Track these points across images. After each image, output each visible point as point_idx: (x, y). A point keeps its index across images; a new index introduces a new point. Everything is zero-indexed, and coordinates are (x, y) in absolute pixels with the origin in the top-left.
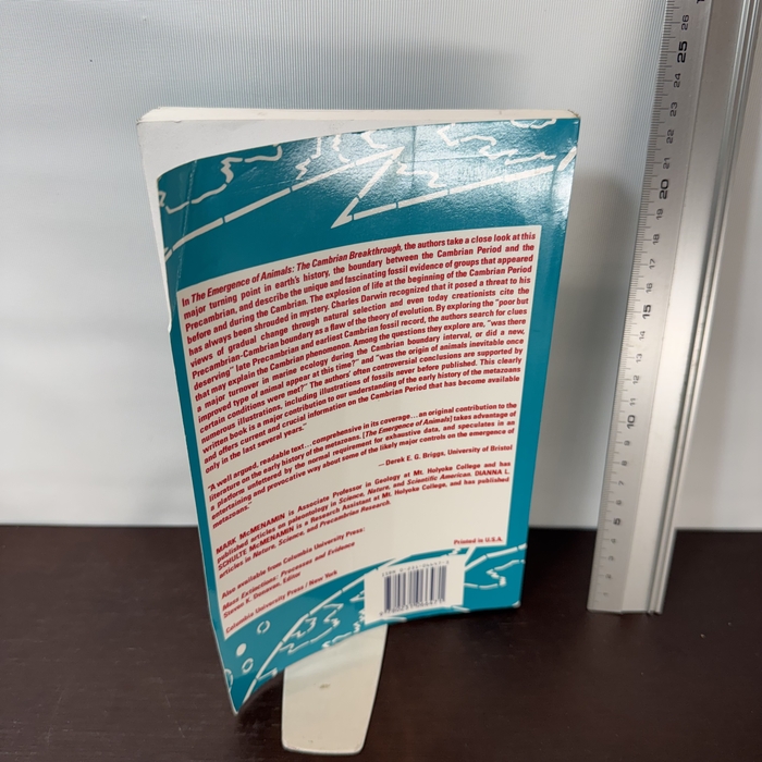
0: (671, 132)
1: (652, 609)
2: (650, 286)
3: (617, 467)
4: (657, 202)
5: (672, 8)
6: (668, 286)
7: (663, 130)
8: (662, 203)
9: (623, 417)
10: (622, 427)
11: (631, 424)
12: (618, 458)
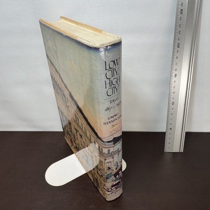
1: (181, 151)
2: (176, 69)
3: (170, 115)
4: (177, 49)
5: (178, 1)
6: (181, 70)
7: (177, 31)
9: (171, 102)
10: (171, 105)
12: (170, 113)
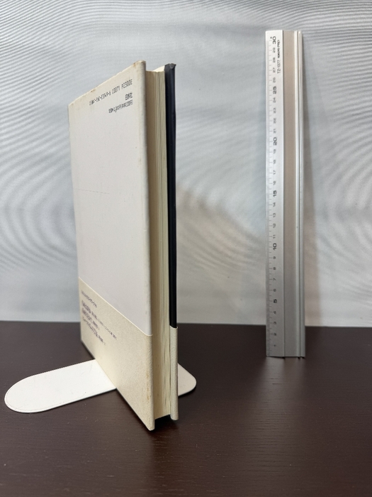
0: (275, 119)
8: (275, 147)
11: (275, 248)
